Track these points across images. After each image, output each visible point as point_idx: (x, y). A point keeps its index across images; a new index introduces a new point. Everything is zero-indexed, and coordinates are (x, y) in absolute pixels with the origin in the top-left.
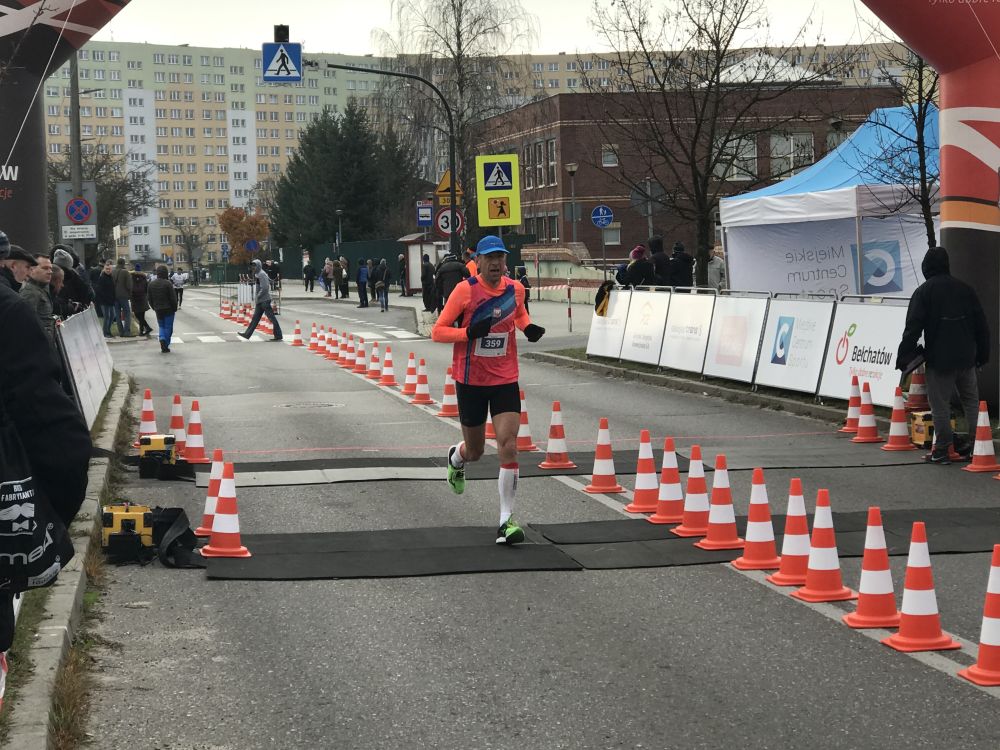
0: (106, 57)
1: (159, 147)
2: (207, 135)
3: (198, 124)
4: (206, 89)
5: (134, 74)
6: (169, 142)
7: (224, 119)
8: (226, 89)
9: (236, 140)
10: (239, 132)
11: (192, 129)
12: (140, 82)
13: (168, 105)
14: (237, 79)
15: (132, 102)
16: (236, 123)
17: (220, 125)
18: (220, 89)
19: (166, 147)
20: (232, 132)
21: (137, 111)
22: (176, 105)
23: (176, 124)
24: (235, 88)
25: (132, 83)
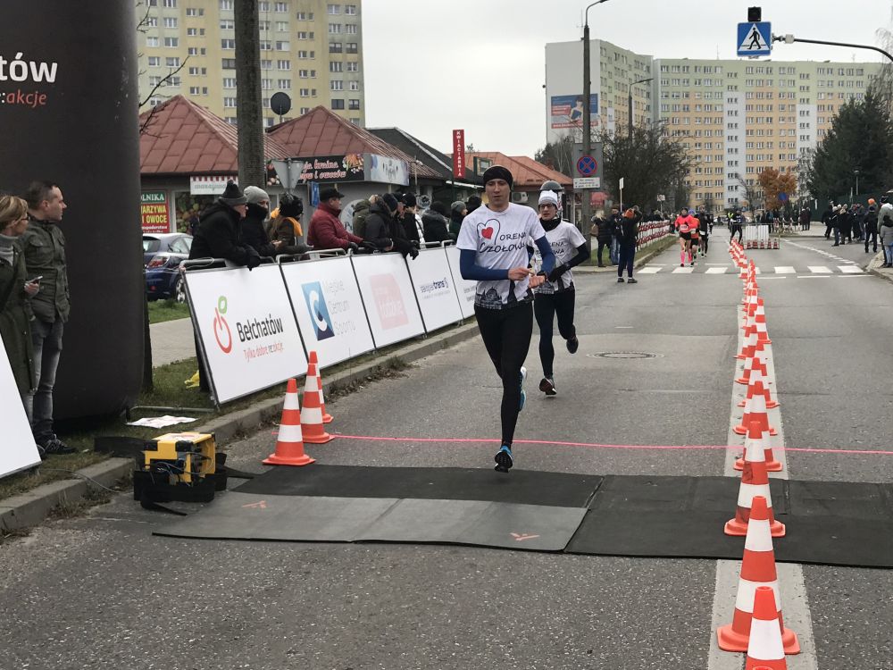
0: (713, 70)
1: (747, 131)
2: (781, 122)
3: (775, 114)
4: (782, 90)
5: (732, 82)
6: (755, 127)
7: (794, 111)
8: (796, 89)
9: (802, 125)
10: (805, 120)
11: (771, 119)
12: (736, 87)
13: (754, 102)
14: (805, 83)
15: (730, 100)
16: (802, 113)
17: (791, 115)
18: (792, 90)
19: (752, 131)
20: (799, 120)
21: (733, 107)
22: (761, 102)
23: (759, 115)
24: (802, 88)
25: (730, 88)
